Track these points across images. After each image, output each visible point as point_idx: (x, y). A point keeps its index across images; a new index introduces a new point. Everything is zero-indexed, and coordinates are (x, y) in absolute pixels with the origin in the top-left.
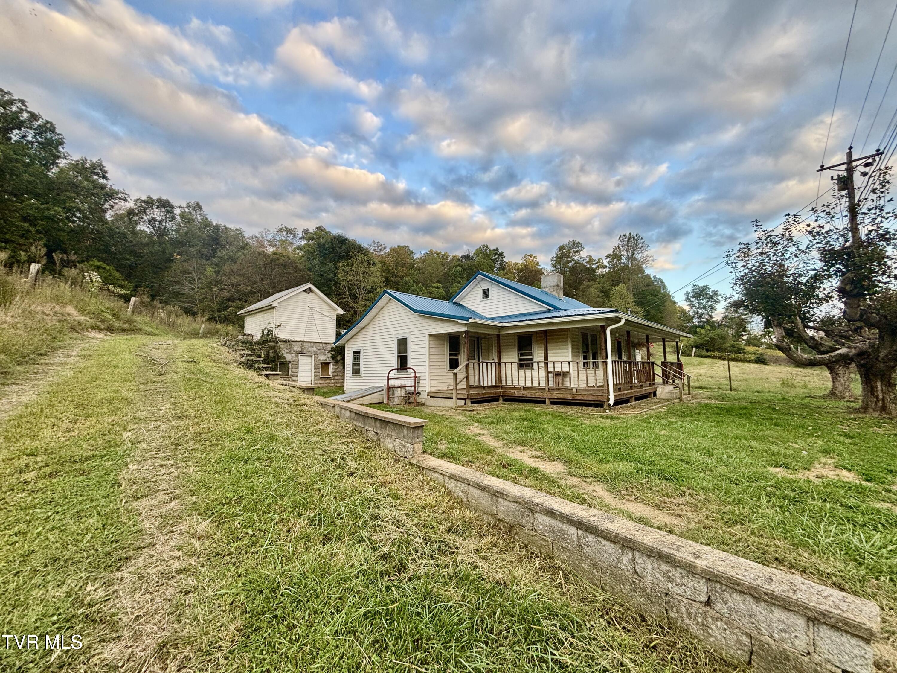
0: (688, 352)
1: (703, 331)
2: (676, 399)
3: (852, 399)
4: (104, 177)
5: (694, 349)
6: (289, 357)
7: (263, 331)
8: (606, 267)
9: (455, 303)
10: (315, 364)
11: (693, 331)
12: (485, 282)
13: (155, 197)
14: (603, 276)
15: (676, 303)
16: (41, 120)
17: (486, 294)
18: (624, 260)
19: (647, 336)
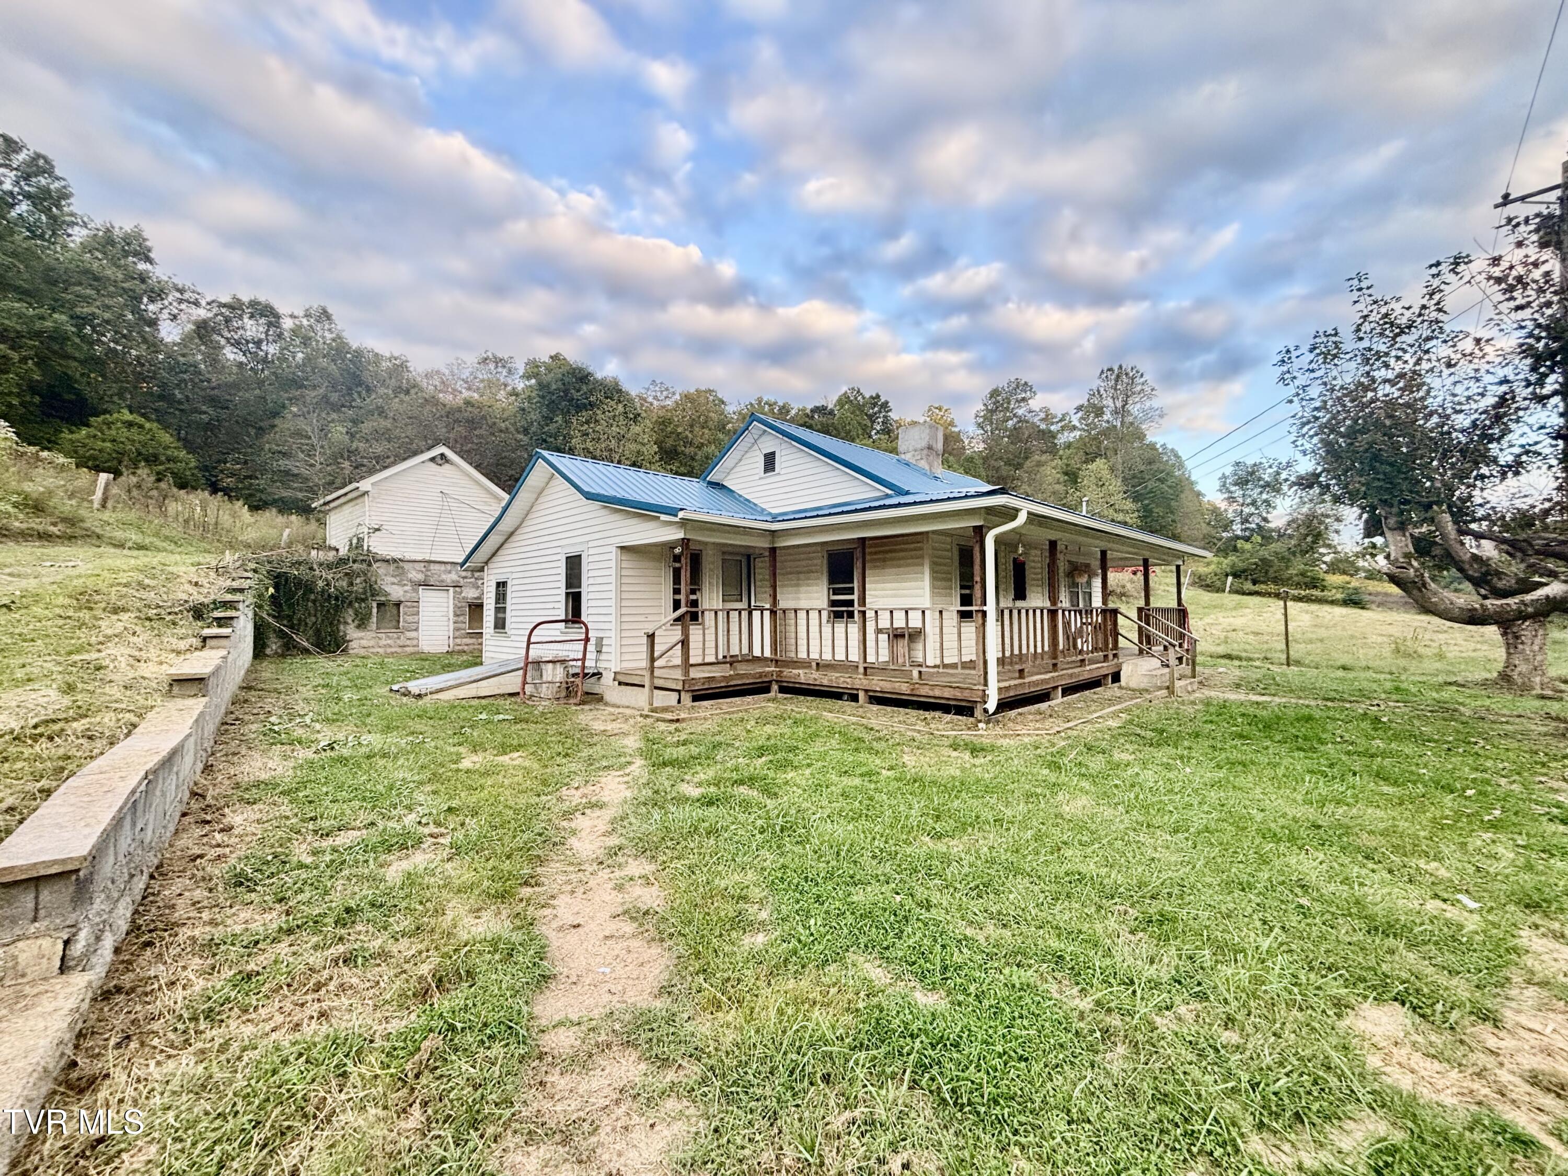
0: (1218, 584)
1: (1248, 546)
2: (1160, 688)
3: (1549, 692)
4: (148, 260)
5: (1230, 579)
6: (396, 592)
7: (351, 541)
8: (1074, 428)
9: (710, 483)
10: (455, 606)
11: (1230, 547)
12: (770, 437)
13: (245, 299)
14: (1069, 446)
15: (1204, 496)
16: (25, 151)
17: (770, 462)
18: (1107, 416)
19: (1104, 553)
